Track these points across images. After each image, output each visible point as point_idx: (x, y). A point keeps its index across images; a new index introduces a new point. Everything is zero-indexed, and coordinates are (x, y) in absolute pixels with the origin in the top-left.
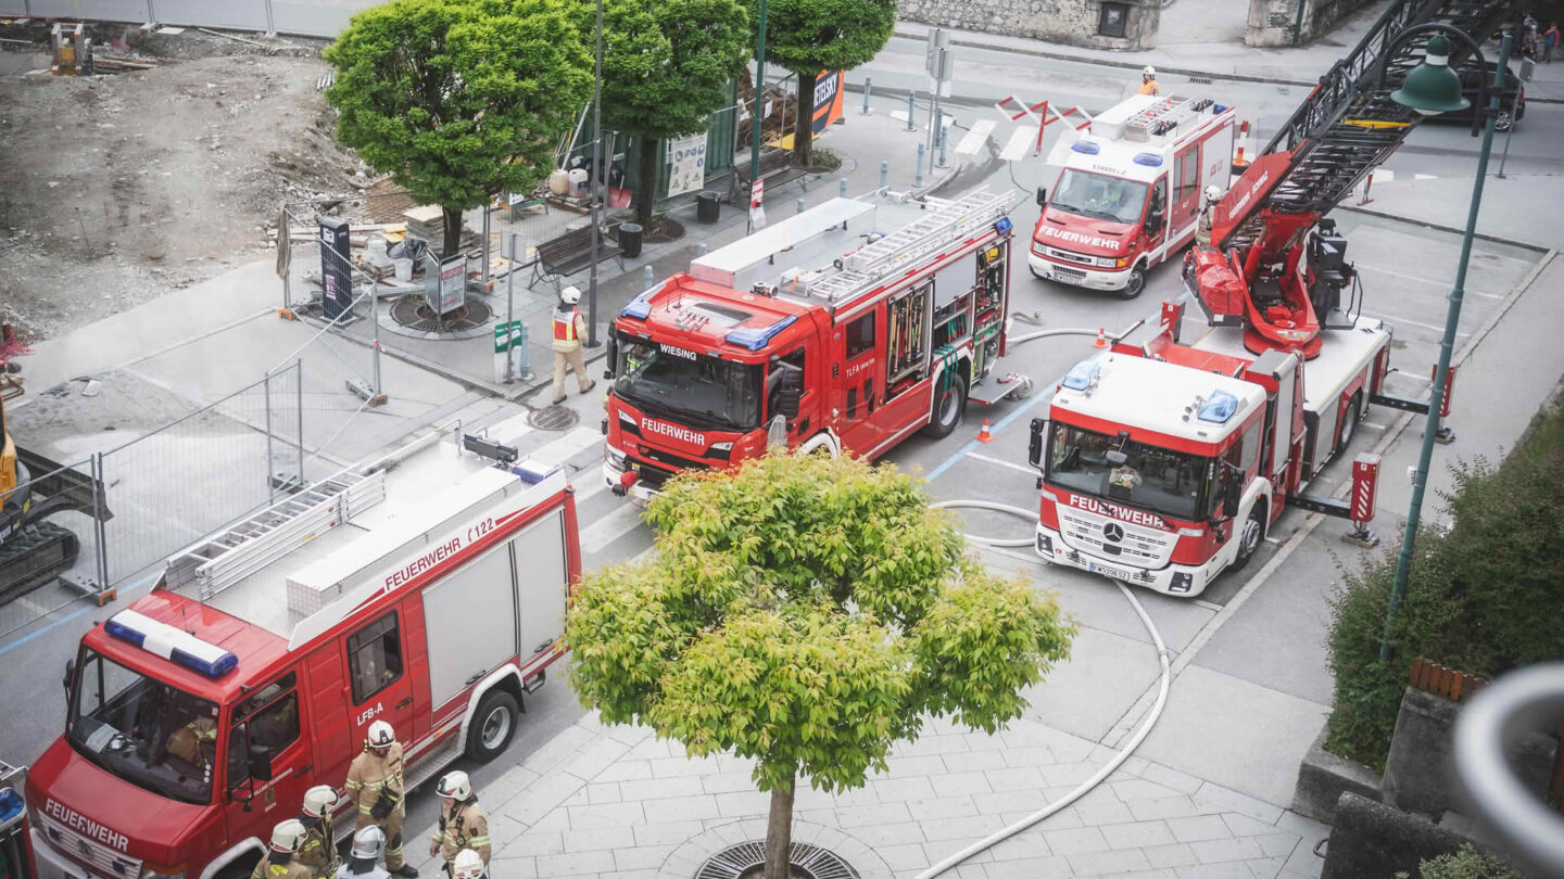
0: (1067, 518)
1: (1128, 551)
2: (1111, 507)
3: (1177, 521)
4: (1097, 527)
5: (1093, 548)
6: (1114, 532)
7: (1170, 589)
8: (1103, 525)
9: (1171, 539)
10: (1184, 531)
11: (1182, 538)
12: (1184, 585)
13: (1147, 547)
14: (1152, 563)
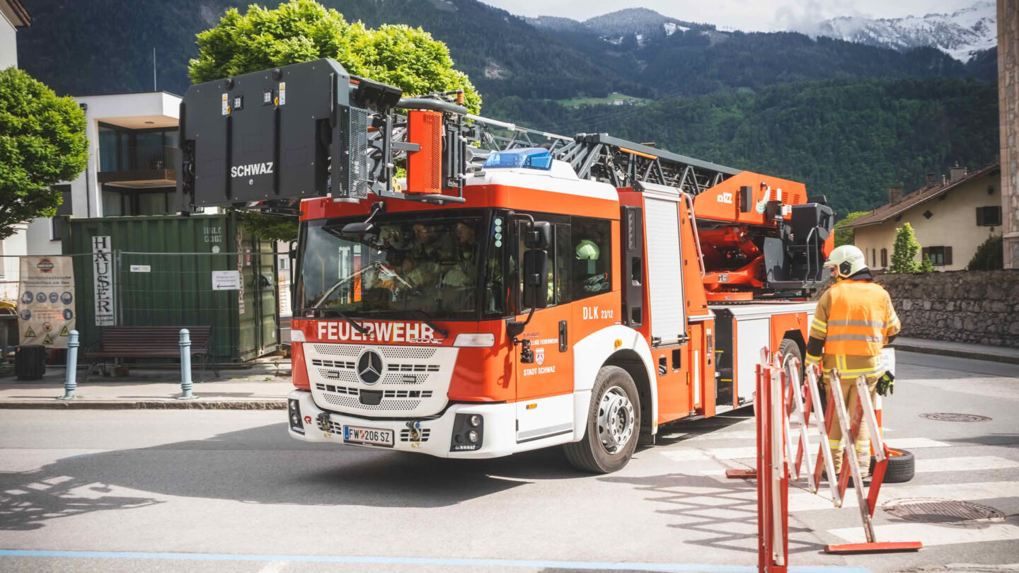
0: (317, 362)
1: (390, 394)
2: (366, 325)
3: (451, 324)
4: (350, 365)
5: (350, 403)
6: (369, 368)
7: (453, 449)
8: (356, 360)
9: (446, 358)
10: (464, 340)
11: (464, 351)
12: (473, 436)
13: (414, 380)
14: (424, 407)
